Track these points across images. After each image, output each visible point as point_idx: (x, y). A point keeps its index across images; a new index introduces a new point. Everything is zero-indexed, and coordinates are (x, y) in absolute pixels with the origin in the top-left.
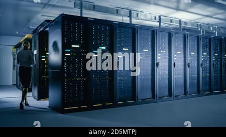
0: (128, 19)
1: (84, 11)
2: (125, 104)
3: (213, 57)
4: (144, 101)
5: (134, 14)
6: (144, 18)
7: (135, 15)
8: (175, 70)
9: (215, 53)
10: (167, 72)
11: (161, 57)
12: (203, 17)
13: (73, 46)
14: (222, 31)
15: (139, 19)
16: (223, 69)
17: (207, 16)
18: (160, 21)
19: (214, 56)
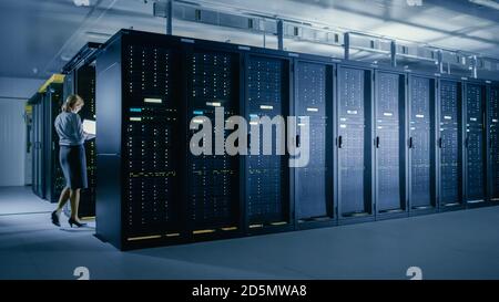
0: (275, 39)
1: (175, 23)
2: (268, 230)
3: (465, 125)
4: (310, 223)
5: (288, 29)
6: (311, 39)
7: (292, 32)
8: (379, 153)
9: (469, 116)
10: (360, 157)
11: (348, 124)
12: (445, 35)
13: (147, 100)
14: (488, 66)
15: (300, 40)
16: (489, 150)
17: (454, 34)
18: (346, 45)
19: (469, 121)
